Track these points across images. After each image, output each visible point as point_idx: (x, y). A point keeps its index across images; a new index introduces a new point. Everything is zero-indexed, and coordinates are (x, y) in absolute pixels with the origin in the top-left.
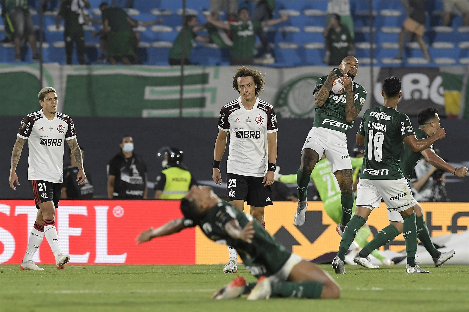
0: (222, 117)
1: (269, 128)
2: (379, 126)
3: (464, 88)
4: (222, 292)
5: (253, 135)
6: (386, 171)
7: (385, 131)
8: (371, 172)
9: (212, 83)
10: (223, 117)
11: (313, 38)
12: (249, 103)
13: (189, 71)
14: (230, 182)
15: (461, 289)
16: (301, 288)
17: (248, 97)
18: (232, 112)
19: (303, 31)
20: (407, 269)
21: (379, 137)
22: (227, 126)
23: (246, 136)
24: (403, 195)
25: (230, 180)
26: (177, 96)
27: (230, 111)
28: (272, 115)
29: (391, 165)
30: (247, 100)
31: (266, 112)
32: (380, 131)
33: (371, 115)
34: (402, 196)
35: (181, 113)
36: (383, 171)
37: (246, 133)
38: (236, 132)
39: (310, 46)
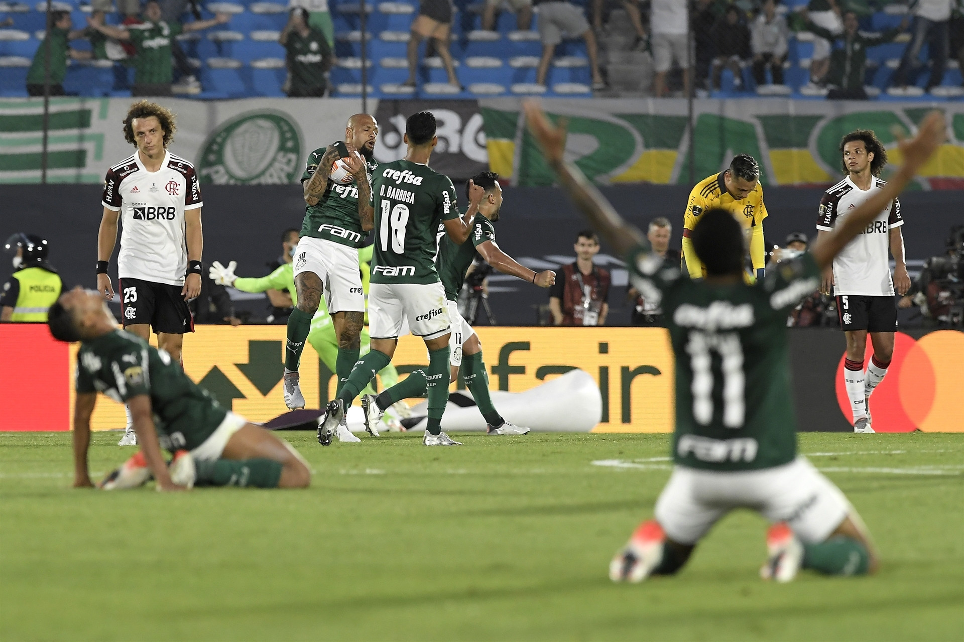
0: (109, 187)
1: (189, 201)
2: (401, 195)
3: (519, 134)
4: (114, 476)
5: (162, 214)
6: (411, 269)
7: (413, 203)
8: (386, 271)
9: (96, 125)
10: (111, 186)
11: (265, 49)
12: (153, 160)
13: (58, 105)
14: (127, 292)
15: (515, 471)
16: (246, 471)
17: (152, 152)
18: (125, 176)
19: (248, 38)
20: (425, 439)
21: (400, 213)
22: (117, 200)
23: (151, 216)
24: (437, 312)
25: (126, 290)
26: (38, 148)
27: (122, 175)
28: (192, 178)
29: (421, 260)
30: (151, 156)
31: (184, 174)
32: (401, 202)
33: (385, 175)
34: (435, 314)
35: (44, 176)
36: (405, 268)
37: (151, 211)
38: (135, 211)
39: (262, 64)
